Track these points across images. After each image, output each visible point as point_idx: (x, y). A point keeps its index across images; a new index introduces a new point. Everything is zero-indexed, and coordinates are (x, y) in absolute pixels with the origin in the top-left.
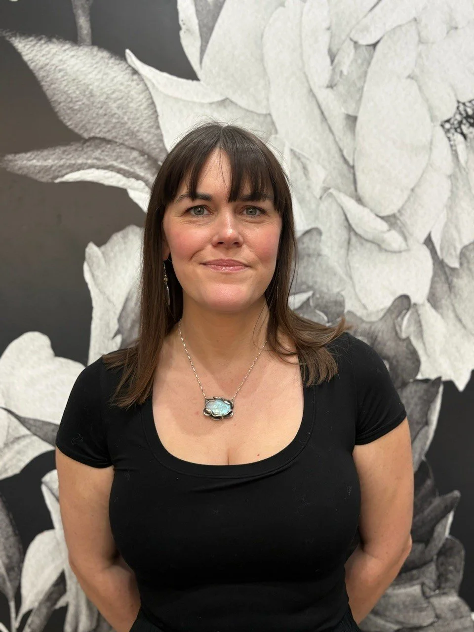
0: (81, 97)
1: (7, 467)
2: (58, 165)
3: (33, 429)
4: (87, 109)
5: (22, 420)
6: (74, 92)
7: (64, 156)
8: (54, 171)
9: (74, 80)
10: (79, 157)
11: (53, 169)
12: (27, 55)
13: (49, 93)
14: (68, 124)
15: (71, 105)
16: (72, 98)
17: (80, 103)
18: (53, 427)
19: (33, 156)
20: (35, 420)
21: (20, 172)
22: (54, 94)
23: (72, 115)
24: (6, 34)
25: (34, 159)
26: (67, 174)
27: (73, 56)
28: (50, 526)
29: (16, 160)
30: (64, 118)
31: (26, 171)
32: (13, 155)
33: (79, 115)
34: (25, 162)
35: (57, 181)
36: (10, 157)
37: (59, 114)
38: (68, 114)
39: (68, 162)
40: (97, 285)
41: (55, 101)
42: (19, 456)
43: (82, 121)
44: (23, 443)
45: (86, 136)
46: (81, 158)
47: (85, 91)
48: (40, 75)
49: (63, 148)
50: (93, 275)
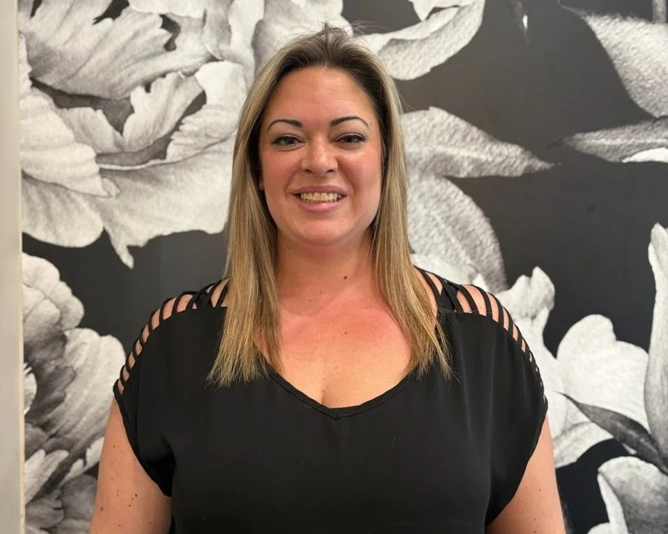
0: (654, 75)
1: (563, 455)
2: (627, 144)
3: (591, 415)
4: (659, 87)
5: (581, 407)
6: (646, 70)
7: (634, 136)
8: (623, 150)
9: (646, 58)
10: (649, 136)
11: (622, 148)
12: (601, 33)
13: (621, 72)
14: (639, 102)
15: (642, 83)
16: (644, 76)
17: (652, 81)
18: (611, 415)
19: (602, 136)
20: (594, 407)
21: (588, 151)
22: (626, 72)
23: (643, 94)
24: (581, 13)
25: (603, 138)
26: (635, 153)
27: (646, 34)
28: (604, 519)
29: (585, 139)
30: (635, 97)
31: (594, 150)
32: (582, 134)
33: (650, 94)
34: (594, 141)
35: (625, 161)
36: (579, 136)
37: (630, 93)
38: (639, 93)
39: (638, 142)
40: (662, 268)
41: (627, 79)
42: (575, 444)
43: (653, 100)
44: (580, 430)
45: (657, 115)
46: (650, 137)
47: (657, 69)
48: (613, 53)
49: (632, 128)
50: (658, 258)
